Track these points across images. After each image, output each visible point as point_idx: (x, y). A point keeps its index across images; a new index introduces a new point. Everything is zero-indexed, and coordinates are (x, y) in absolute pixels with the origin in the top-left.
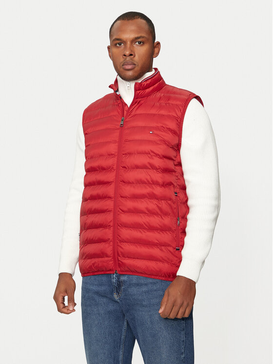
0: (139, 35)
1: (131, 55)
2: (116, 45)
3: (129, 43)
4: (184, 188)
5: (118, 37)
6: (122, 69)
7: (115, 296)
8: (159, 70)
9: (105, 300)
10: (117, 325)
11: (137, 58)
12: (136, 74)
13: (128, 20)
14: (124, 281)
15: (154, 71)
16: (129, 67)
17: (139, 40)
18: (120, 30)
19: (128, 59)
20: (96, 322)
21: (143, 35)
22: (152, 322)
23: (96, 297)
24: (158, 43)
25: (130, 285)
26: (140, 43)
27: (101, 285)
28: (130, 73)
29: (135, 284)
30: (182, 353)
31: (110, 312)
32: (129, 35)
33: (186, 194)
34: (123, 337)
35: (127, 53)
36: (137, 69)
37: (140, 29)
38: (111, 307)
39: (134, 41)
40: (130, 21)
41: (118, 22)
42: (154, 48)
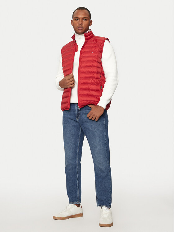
0: (85, 17)
1: (82, 24)
2: (75, 19)
3: (81, 19)
4: (104, 75)
5: (77, 16)
6: (77, 29)
7: (77, 119)
8: (91, 30)
9: (73, 121)
10: (77, 131)
11: (83, 25)
12: (83, 32)
13: (81, 10)
14: (80, 113)
15: (89, 30)
16: (80, 29)
17: (85, 18)
18: (77, 14)
19: (80, 25)
20: (69, 130)
21: (87, 17)
22: (92, 128)
23: (69, 120)
24: (92, 21)
25: (83, 114)
26: (85, 20)
27: (71, 115)
28: (80, 31)
29: (85, 114)
30: (105, 141)
31: (75, 126)
32: (81, 16)
33: (104, 77)
34: (79, 136)
35: (80, 23)
36: (84, 30)
37: (85, 14)
38: (75, 124)
39: (83, 19)
40: (82, 11)
41: (77, 10)
42: (90, 23)
